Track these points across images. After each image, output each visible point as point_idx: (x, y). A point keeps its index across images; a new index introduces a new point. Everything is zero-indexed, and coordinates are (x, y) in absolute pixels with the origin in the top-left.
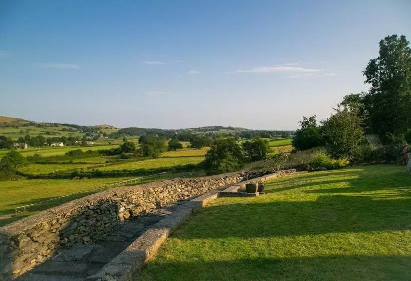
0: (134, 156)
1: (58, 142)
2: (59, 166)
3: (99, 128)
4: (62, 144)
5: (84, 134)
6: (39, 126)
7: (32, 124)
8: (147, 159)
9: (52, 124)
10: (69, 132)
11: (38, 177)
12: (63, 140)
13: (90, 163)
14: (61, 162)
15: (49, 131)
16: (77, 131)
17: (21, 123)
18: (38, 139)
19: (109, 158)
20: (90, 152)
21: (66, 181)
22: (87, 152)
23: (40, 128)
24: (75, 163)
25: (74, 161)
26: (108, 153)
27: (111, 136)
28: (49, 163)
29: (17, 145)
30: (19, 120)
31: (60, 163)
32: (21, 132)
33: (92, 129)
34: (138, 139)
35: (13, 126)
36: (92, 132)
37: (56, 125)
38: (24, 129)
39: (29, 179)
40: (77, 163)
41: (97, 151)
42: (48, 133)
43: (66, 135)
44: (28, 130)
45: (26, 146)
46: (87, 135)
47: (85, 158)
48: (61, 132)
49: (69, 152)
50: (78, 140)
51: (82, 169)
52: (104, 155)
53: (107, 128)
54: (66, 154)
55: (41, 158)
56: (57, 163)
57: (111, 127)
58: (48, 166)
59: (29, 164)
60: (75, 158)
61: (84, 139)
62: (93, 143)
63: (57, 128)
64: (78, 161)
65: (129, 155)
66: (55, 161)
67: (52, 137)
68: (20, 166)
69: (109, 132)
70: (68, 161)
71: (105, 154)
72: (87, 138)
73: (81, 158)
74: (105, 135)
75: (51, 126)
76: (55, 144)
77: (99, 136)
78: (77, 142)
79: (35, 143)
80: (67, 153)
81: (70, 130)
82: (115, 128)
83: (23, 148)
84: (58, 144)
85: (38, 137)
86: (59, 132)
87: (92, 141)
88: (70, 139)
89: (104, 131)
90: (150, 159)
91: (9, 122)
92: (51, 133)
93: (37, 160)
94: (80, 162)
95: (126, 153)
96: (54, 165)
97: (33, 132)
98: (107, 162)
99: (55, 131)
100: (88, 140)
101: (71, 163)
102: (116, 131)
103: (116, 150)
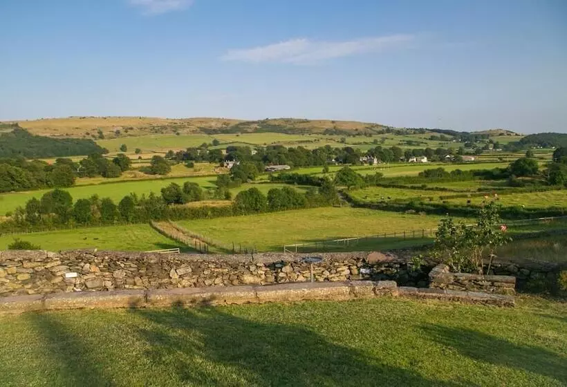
0: (532, 182)
1: (420, 156)
2: (405, 191)
3: (488, 135)
4: (426, 158)
5: (462, 145)
6: (399, 133)
7: (389, 130)
8: (552, 189)
9: (416, 130)
10: (440, 142)
11: (364, 206)
12: (427, 153)
13: (452, 191)
14: (410, 185)
15: (411, 139)
16: (452, 140)
17: (376, 129)
18: (391, 151)
19: (487, 184)
20: (459, 172)
21: (395, 214)
22: (453, 172)
23: (399, 136)
24: (429, 189)
25: (429, 186)
26: (487, 175)
27: (506, 148)
28: (394, 186)
29: (365, 159)
30: (373, 126)
31: (408, 188)
32: (375, 142)
33: (476, 138)
34: (552, 154)
35: (365, 134)
36: (476, 141)
37: (422, 131)
38: (379, 137)
39: (353, 207)
40: (432, 189)
41: (471, 171)
42: (409, 143)
43: (434, 145)
44: (384, 139)
45: (375, 161)
46: (467, 146)
47: (448, 181)
48: (428, 141)
49: (425, 172)
50: (450, 154)
51: (431, 199)
52: (480, 179)
53: (501, 134)
54: (420, 174)
55: (384, 179)
56: (404, 187)
57: (509, 133)
58: (390, 190)
59: (368, 186)
60: (432, 181)
61: (460, 152)
62: (473, 159)
63: (423, 136)
64: (435, 185)
65: (523, 180)
66: (403, 184)
67: (412, 148)
68: (355, 188)
69: (504, 141)
70: (420, 185)
71: (483, 177)
72: (466, 150)
73: (442, 181)
74: (496, 146)
75: (414, 133)
76: (415, 159)
77: (486, 148)
78: (448, 156)
79: (388, 158)
80: (422, 173)
81: (442, 138)
82: (516, 135)
83: (371, 163)
84: (419, 158)
85: (392, 149)
86: (425, 141)
87: (473, 154)
88: (438, 152)
89: (495, 140)
90: (559, 189)
91: (360, 128)
92: (414, 143)
93: (378, 181)
94: (437, 188)
95: (518, 176)
96: (399, 190)
97: (390, 141)
98: (480, 190)
99: (419, 140)
100: (467, 154)
101: (423, 188)
102: (517, 139)
103: (503, 171)
